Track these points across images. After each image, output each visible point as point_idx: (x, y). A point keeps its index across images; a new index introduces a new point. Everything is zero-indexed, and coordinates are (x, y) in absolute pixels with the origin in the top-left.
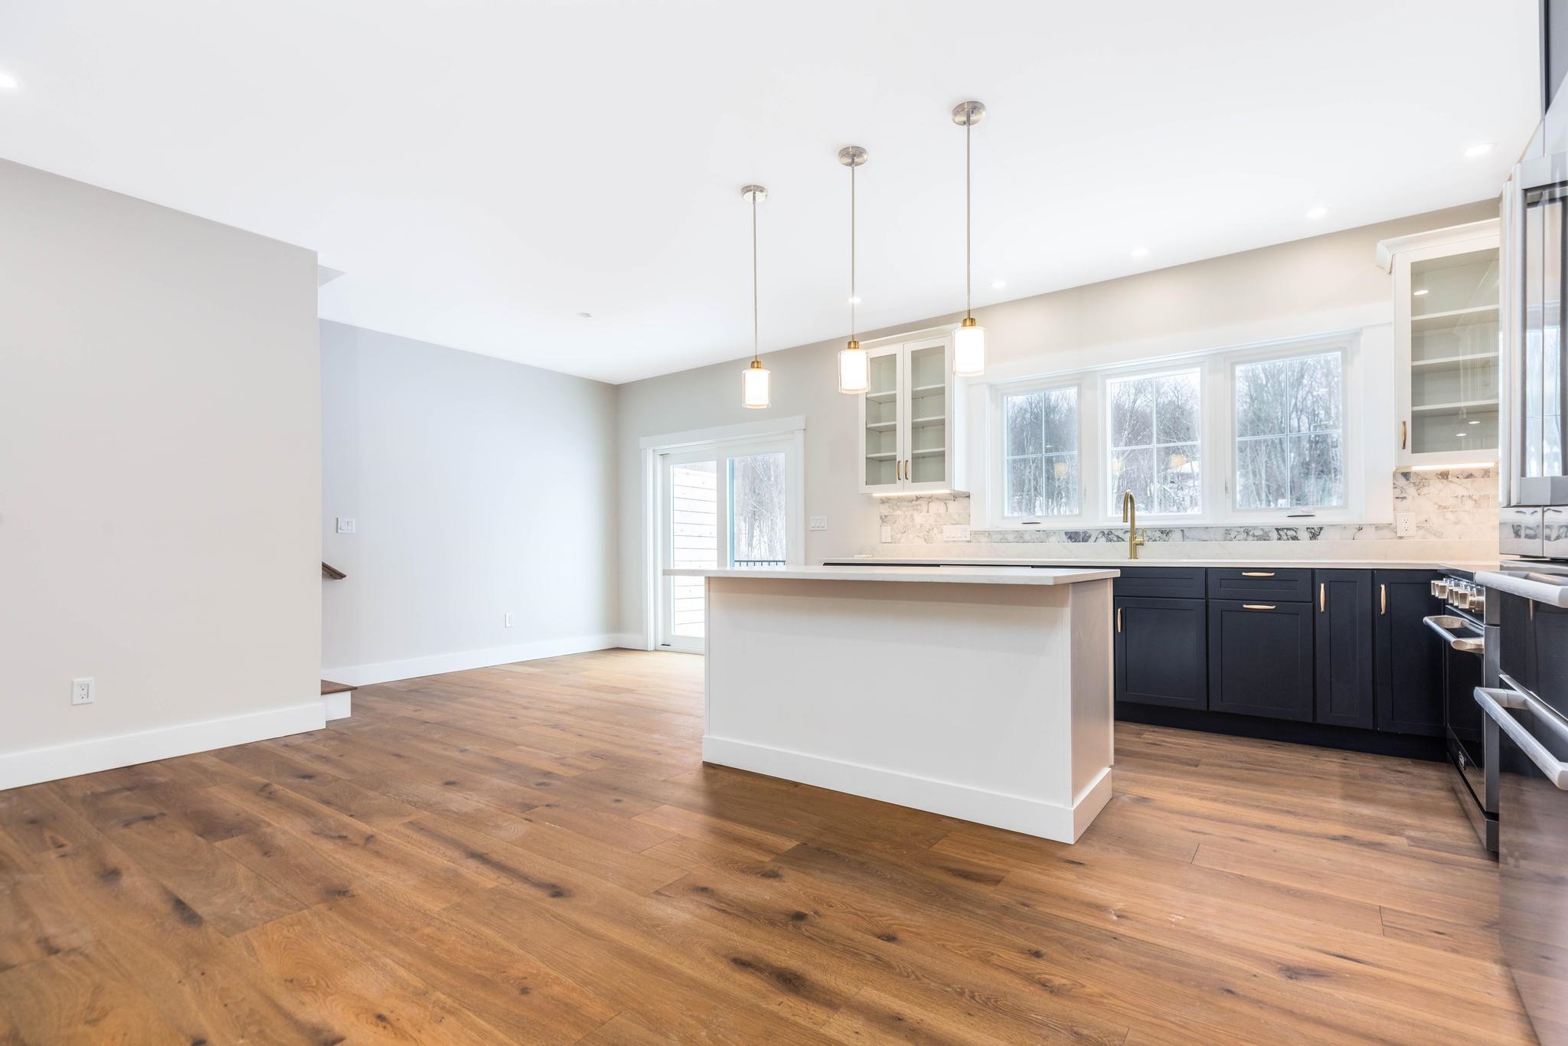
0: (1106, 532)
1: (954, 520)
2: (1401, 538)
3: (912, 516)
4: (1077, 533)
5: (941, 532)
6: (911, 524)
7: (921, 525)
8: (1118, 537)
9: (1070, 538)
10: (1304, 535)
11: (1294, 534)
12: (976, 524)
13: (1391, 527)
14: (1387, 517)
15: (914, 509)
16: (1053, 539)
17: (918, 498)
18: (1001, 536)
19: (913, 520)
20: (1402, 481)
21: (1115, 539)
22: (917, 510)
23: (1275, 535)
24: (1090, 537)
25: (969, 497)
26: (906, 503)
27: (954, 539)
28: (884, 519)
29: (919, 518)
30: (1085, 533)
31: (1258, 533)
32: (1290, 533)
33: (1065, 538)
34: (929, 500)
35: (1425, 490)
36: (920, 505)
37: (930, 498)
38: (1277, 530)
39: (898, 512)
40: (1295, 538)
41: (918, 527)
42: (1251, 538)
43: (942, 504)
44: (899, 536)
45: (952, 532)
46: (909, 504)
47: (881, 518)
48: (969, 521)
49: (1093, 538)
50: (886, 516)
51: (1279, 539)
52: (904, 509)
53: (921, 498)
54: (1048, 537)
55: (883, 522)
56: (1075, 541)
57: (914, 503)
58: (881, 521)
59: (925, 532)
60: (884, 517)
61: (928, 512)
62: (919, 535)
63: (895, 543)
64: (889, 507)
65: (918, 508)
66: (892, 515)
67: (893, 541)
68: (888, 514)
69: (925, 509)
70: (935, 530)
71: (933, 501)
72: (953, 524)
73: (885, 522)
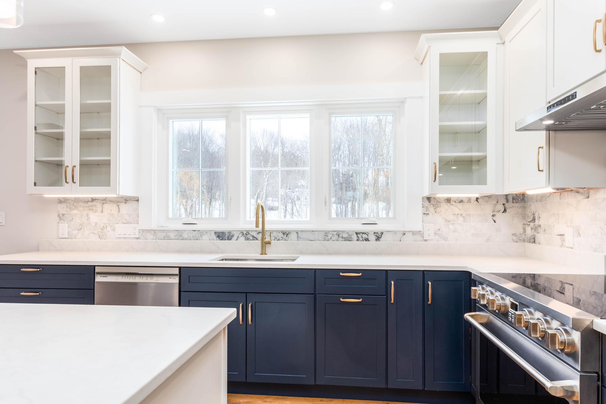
0: (245, 233)
1: (125, 220)
2: (426, 240)
3: (87, 215)
4: (223, 233)
5: (114, 230)
6: (87, 221)
7: (96, 224)
8: (253, 237)
9: (218, 237)
10: (372, 237)
11: (366, 236)
12: (143, 225)
13: (420, 233)
14: (418, 227)
15: (90, 209)
16: (205, 237)
17: (93, 200)
18: (165, 234)
19: (88, 219)
20: (427, 203)
21: (251, 238)
22: (92, 210)
23: (355, 237)
24: (233, 236)
25: (138, 200)
26: (82, 204)
27: (124, 236)
28: (61, 217)
29: (94, 217)
30: (230, 232)
31: (345, 235)
32: (365, 236)
33: (214, 237)
34: (104, 202)
35: (438, 210)
36: (95, 206)
37: (104, 200)
38: (357, 233)
39: (75, 212)
40: (367, 240)
41: (93, 225)
42: (340, 239)
43: (115, 205)
44: (75, 232)
45: (122, 229)
46: (85, 205)
47: (59, 216)
48: (138, 221)
49: (235, 238)
50: (63, 215)
51: (358, 240)
52: (81, 209)
53: (96, 199)
54: (201, 236)
55: (60, 219)
56: (222, 239)
57: (90, 203)
58: (58, 219)
59: (99, 230)
60: (61, 215)
61: (102, 212)
62: (94, 232)
63: (71, 238)
64: (67, 206)
65: (94, 208)
66: (69, 214)
67: (70, 237)
68: (65, 213)
69: (100, 209)
70: (109, 228)
71: (106, 203)
72: (124, 223)
73: (62, 220)
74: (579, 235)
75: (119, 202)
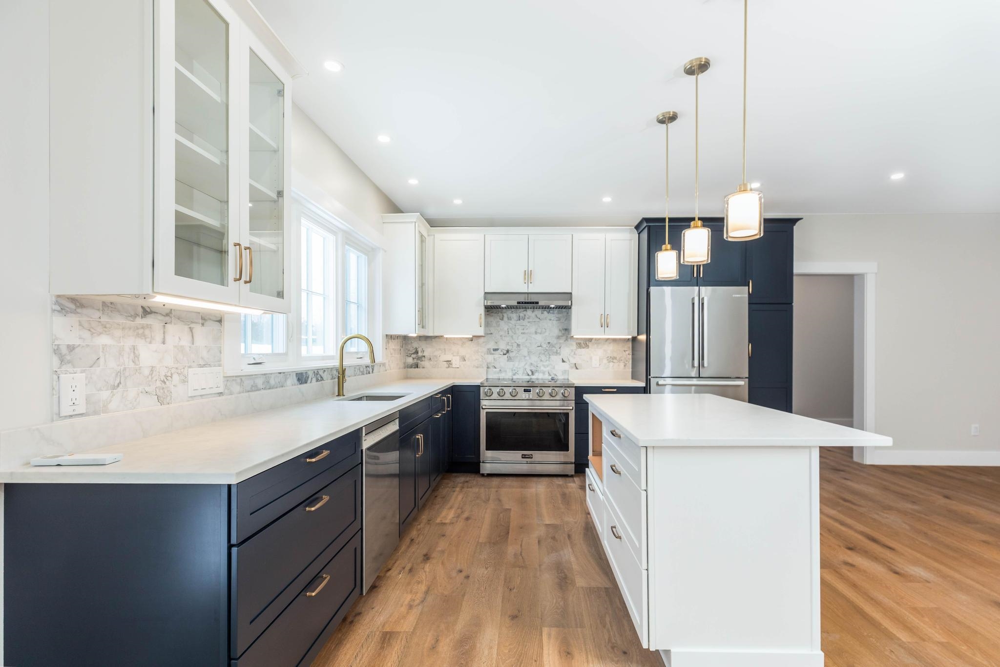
1: (203, 358)
3: (134, 348)
4: (302, 374)
5: (185, 381)
6: (132, 365)
7: (152, 369)
8: (321, 377)
9: (299, 380)
12: (230, 366)
13: (385, 365)
14: (384, 359)
15: (138, 335)
16: (289, 382)
18: (252, 382)
19: (136, 358)
20: (387, 340)
22: (144, 336)
23: (365, 370)
25: (220, 321)
26: (122, 321)
27: (203, 392)
28: (65, 355)
29: (147, 355)
33: (296, 380)
34: (167, 319)
36: (149, 327)
37: (167, 315)
38: (366, 367)
39: (104, 340)
41: (146, 372)
43: (186, 328)
44: (105, 394)
45: (199, 380)
46: (128, 323)
47: (57, 351)
48: (220, 361)
49: (310, 379)
50: (71, 348)
51: (366, 373)
52: (118, 333)
55: (62, 360)
57: (139, 321)
58: (56, 361)
59: (159, 384)
60: (64, 350)
61: (164, 343)
62: (147, 389)
63: (95, 413)
64: (80, 324)
65: (147, 332)
66: (88, 346)
67: (94, 408)
68: (77, 342)
69: (159, 337)
70: (175, 377)
71: (171, 323)
72: (201, 366)
73: (69, 362)
74: (465, 360)
75: (192, 322)
